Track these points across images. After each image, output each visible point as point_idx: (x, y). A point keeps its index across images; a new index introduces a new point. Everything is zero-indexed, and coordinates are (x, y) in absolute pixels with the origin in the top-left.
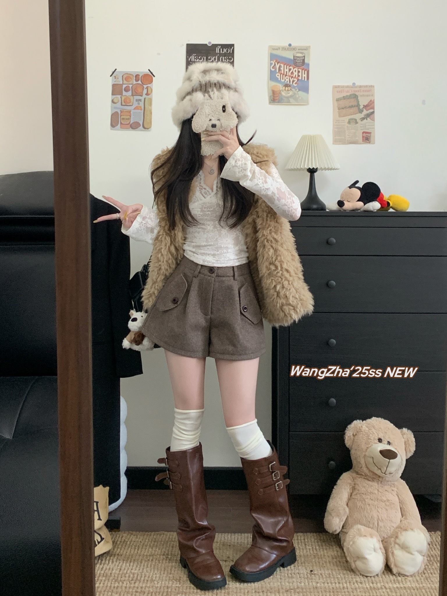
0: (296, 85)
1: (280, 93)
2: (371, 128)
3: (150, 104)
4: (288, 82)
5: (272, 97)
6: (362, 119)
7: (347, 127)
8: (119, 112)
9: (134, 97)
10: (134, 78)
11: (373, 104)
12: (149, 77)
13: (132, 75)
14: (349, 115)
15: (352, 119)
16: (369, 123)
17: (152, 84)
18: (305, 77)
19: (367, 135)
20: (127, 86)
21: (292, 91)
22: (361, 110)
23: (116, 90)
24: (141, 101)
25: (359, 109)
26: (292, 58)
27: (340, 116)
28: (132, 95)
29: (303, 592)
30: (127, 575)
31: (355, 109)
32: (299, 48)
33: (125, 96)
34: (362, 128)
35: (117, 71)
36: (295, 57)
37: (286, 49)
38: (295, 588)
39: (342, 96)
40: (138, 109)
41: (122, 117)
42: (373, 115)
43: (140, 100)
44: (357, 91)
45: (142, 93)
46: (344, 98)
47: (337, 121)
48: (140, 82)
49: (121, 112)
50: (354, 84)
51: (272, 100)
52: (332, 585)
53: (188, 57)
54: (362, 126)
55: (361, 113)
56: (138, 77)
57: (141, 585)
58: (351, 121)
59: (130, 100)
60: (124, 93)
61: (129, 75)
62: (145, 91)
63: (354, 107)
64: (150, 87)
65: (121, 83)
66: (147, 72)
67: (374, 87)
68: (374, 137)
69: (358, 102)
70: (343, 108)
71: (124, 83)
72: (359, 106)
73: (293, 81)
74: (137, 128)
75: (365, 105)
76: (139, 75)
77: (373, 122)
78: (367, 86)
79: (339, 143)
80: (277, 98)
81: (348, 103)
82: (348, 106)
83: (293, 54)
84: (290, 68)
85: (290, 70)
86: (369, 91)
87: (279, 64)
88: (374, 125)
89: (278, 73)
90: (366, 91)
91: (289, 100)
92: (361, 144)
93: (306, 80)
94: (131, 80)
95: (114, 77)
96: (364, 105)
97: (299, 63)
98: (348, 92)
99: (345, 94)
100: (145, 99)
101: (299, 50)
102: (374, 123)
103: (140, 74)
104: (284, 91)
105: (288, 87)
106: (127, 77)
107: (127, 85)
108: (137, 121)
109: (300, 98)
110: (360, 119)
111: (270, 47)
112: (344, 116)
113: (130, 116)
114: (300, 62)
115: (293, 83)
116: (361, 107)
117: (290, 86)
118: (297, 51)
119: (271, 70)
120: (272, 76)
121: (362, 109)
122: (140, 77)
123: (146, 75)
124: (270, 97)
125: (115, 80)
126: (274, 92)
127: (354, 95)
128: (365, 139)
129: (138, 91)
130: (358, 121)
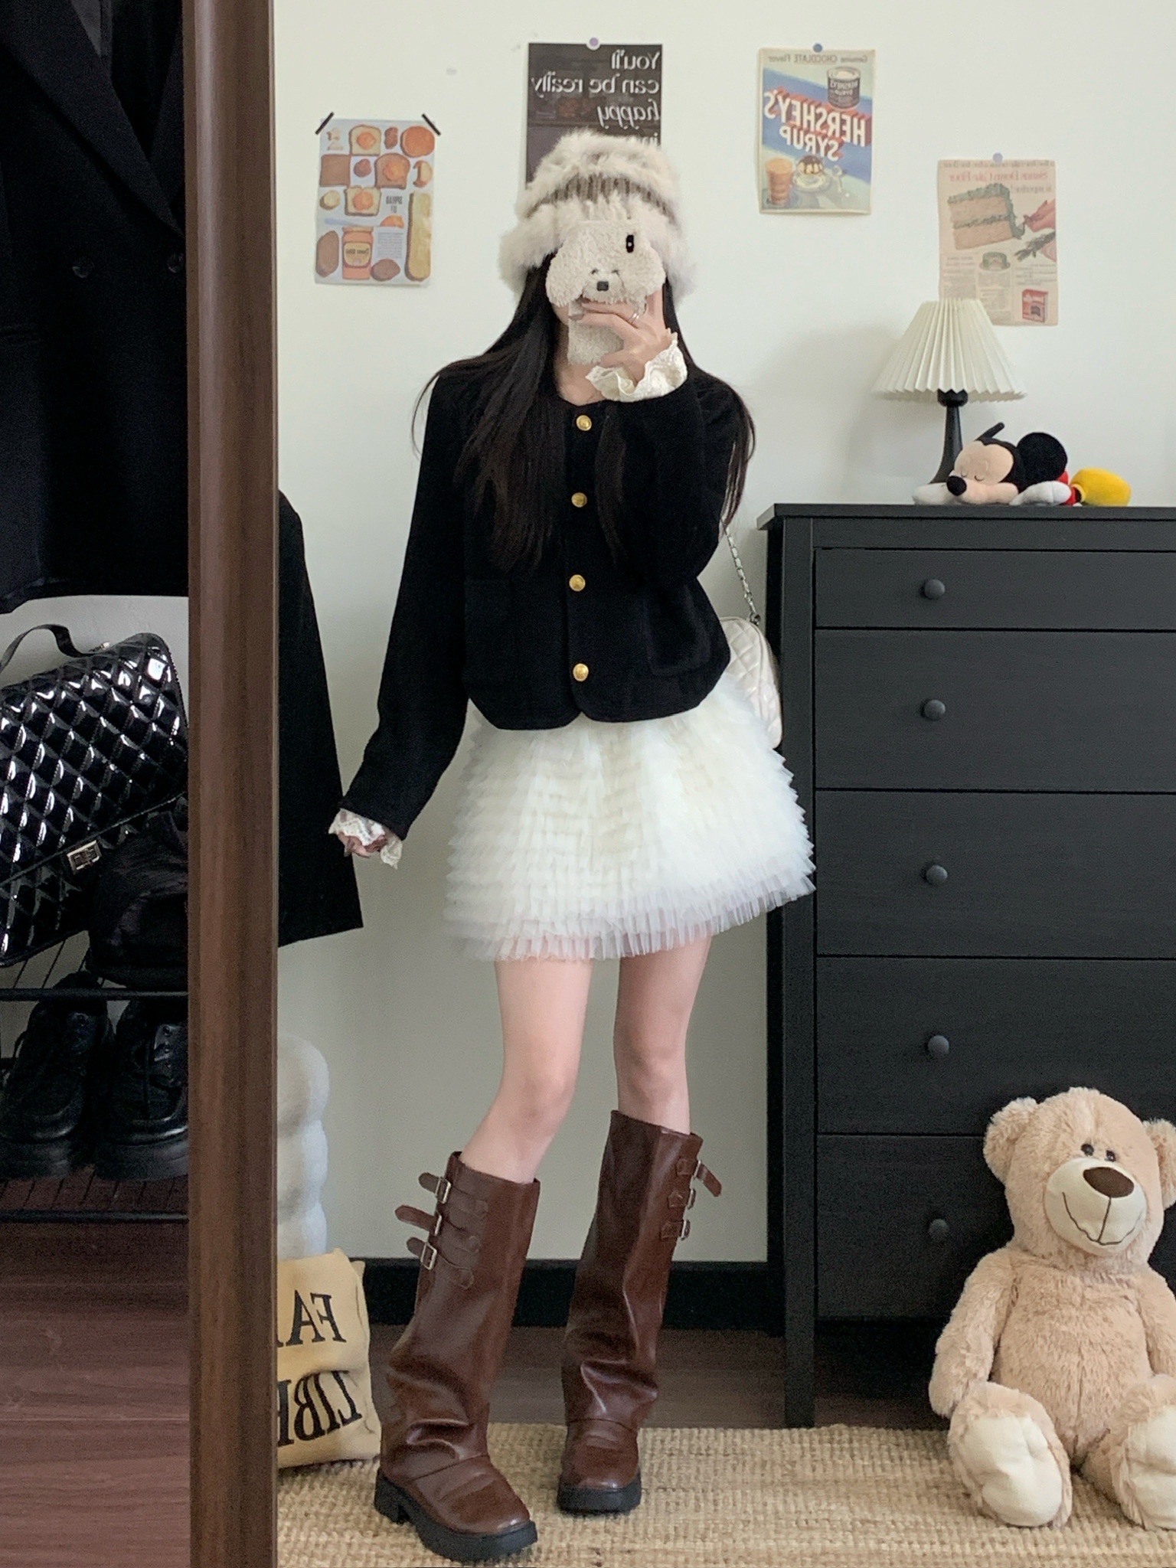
0: (836, 159)
1: (791, 181)
2: (1046, 281)
3: (428, 214)
4: (814, 152)
5: (769, 192)
6: (1024, 254)
7: (980, 274)
8: (340, 234)
9: (382, 190)
10: (383, 138)
11: (1052, 214)
12: (423, 135)
13: (378, 129)
14: (984, 244)
15: (994, 255)
16: (1042, 265)
17: (431, 154)
18: (859, 136)
19: (1037, 299)
20: (361, 161)
21: (824, 174)
22: (1018, 229)
23: (332, 170)
24: (400, 203)
25: (1013, 226)
26: (824, 83)
27: (959, 246)
28: (377, 186)
31: (1002, 226)
32: (844, 56)
33: (356, 187)
34: (1022, 280)
35: (333, 118)
36: (832, 82)
37: (808, 58)
39: (965, 191)
40: (394, 225)
41: (348, 247)
42: (1052, 242)
43: (398, 199)
44: (1006, 176)
45: (404, 179)
46: (971, 195)
47: (949, 259)
48: (397, 149)
49: (346, 233)
50: (998, 157)
51: (768, 200)
53: (533, 80)
54: (1021, 273)
55: (1019, 238)
56: (392, 133)
58: (991, 260)
59: (371, 197)
60: (354, 180)
61: (367, 130)
62: (412, 175)
63: (999, 220)
64: (426, 163)
65: (346, 152)
66: (416, 122)
67: (1053, 164)
68: (1056, 304)
69: (1010, 207)
70: (968, 225)
71: (354, 152)
72: (1012, 217)
73: (828, 148)
74: (389, 279)
75: (1030, 215)
76: (395, 130)
77: (1050, 262)
78: (1035, 161)
80: (783, 195)
81: (979, 209)
82: (982, 219)
83: (828, 73)
84: (819, 110)
85: (818, 116)
86: (1040, 176)
87: (788, 101)
88: (1056, 272)
89: (784, 124)
90: (1031, 176)
91: (817, 200)
92: (1017, 324)
93: (863, 144)
94: (372, 142)
95: (327, 136)
96: (1026, 217)
97: (843, 96)
98: (981, 178)
99: (974, 185)
100: (411, 196)
101: (843, 60)
102: (1055, 265)
104: (803, 175)
105: (813, 164)
106: (363, 134)
107: (360, 158)
108: (390, 258)
109: (847, 195)
110: (1017, 254)
111: (764, 51)
112: (969, 247)
113: (371, 245)
114: (846, 95)
115: (826, 154)
116: (1019, 221)
117: (818, 162)
118: (839, 63)
119: (764, 117)
120: (769, 135)
121: (1021, 228)
122: (399, 134)
123: (414, 130)
124: (764, 190)
125: (330, 143)
126: (773, 178)
127: (999, 188)
128: (1029, 311)
129: (393, 174)
130: (1009, 260)
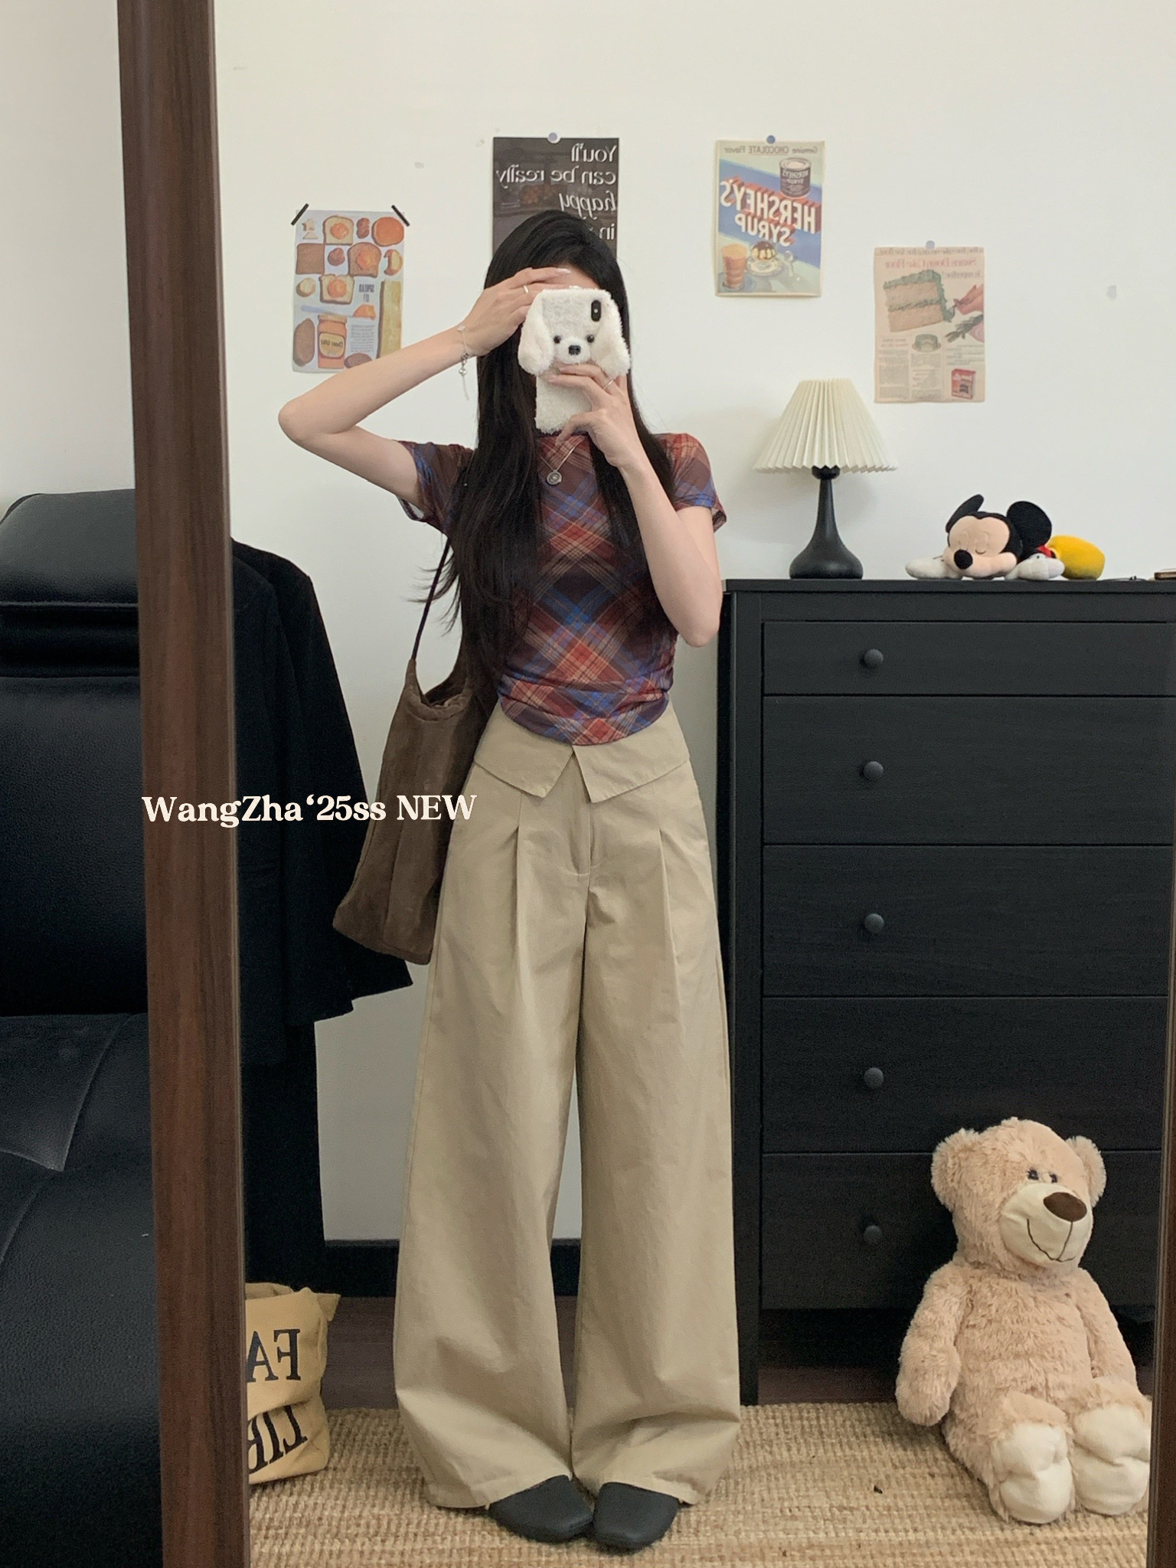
0: (787, 245)
1: (745, 266)
2: (974, 361)
3: (398, 300)
4: (767, 238)
5: (725, 276)
6: (953, 336)
8: (316, 323)
9: (355, 278)
10: (355, 228)
11: (979, 298)
12: (393, 226)
13: (350, 220)
14: (916, 327)
15: (925, 336)
16: (970, 346)
17: (400, 244)
18: (809, 223)
19: (964, 377)
20: (336, 250)
21: (777, 259)
22: (948, 311)
23: (308, 259)
24: (372, 291)
26: (777, 173)
27: (894, 329)
28: (351, 274)
29: (823, 1557)
30: (363, 1522)
31: (933, 311)
32: (796, 147)
33: (330, 275)
34: (952, 360)
35: (308, 209)
36: (784, 171)
37: (761, 149)
38: (804, 1545)
39: (899, 277)
40: (366, 315)
41: (323, 337)
42: (980, 325)
43: (370, 288)
44: (937, 263)
45: (376, 267)
46: (905, 281)
47: (884, 340)
48: (369, 239)
49: (321, 322)
50: (930, 244)
51: (724, 284)
52: (897, 1536)
53: (497, 172)
55: (950, 321)
56: (364, 223)
57: (399, 1547)
58: (923, 341)
59: (345, 285)
60: (329, 268)
61: (340, 220)
62: (383, 264)
63: (931, 304)
64: (396, 251)
65: (321, 241)
66: (386, 213)
67: (982, 250)
68: (983, 382)
69: (941, 291)
70: (902, 308)
71: (328, 242)
72: (943, 301)
73: (780, 234)
75: (960, 298)
76: (367, 221)
77: (980, 343)
78: (964, 249)
79: (889, 399)
80: (738, 279)
81: (912, 294)
82: (914, 304)
83: (780, 163)
84: (772, 199)
85: (771, 204)
86: (969, 263)
87: (743, 189)
88: (982, 353)
89: (739, 212)
90: (961, 263)
91: (770, 284)
92: (947, 401)
93: (813, 230)
94: (345, 232)
95: (302, 227)
96: (955, 300)
97: (795, 185)
98: (914, 265)
99: (907, 271)
100: (383, 284)
101: (795, 151)
102: (983, 346)
103: (368, 218)
104: (757, 261)
105: (766, 249)
106: (336, 224)
107: (335, 247)
108: (363, 351)
109: (798, 279)
110: (947, 336)
111: (720, 143)
112: (902, 330)
113: (345, 337)
115: (778, 240)
116: (950, 304)
117: (771, 248)
118: (791, 154)
119: (721, 205)
120: (725, 222)
121: (952, 311)
122: (371, 225)
123: (384, 221)
124: (720, 275)
125: (305, 233)
126: (728, 263)
127: (931, 273)
128: (959, 388)
129: (365, 262)
130: (940, 341)
